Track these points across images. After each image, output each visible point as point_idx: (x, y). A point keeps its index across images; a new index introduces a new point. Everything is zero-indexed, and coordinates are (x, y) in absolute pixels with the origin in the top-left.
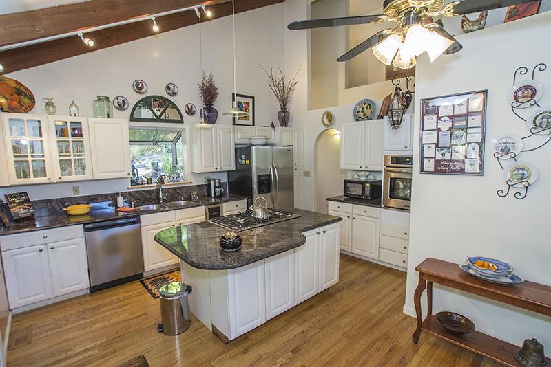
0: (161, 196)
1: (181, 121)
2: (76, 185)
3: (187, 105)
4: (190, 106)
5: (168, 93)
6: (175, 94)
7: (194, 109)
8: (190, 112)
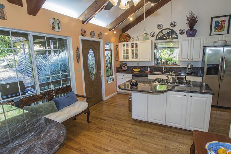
0: (163, 70)
1: (177, 38)
2: (138, 62)
3: (180, 30)
4: (182, 30)
5: (171, 26)
6: (175, 26)
7: (184, 31)
8: (182, 33)
